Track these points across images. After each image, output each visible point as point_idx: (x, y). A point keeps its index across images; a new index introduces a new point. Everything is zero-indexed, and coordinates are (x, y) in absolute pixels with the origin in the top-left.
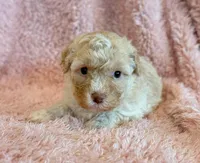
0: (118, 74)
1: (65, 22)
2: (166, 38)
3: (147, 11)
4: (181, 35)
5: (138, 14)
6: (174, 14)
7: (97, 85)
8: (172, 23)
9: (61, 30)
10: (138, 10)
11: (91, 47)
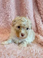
0: (27, 29)
1: (6, 16)
2: (34, 22)
3: (30, 15)
4: (38, 22)
5: (27, 15)
8: (36, 18)
9: (5, 18)
11: (22, 21)
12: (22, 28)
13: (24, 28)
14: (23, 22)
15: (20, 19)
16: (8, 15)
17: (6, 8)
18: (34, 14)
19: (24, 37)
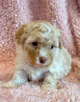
5: (55, 20)
6: (75, 20)
8: (74, 25)
9: (7, 28)
12: (42, 45)
14: (44, 32)
15: (37, 27)
16: (13, 23)
17: (8, 6)
18: (69, 17)
19: (46, 64)
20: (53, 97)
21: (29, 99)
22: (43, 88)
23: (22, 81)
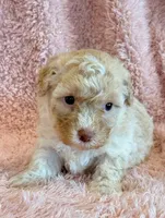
2: (155, 74)
5: (123, 45)
7: (86, 120)
9: (23, 61)
10: (123, 40)
11: (81, 72)
12: (84, 104)
13: (90, 103)
15: (77, 65)
16: (36, 49)
17: (26, 15)
18: (153, 38)
20: (112, 208)
21: (59, 214)
22: (92, 188)
23: (50, 173)
